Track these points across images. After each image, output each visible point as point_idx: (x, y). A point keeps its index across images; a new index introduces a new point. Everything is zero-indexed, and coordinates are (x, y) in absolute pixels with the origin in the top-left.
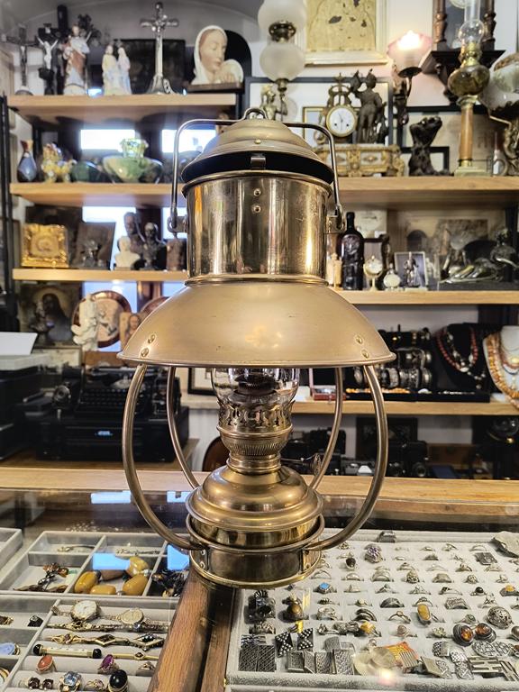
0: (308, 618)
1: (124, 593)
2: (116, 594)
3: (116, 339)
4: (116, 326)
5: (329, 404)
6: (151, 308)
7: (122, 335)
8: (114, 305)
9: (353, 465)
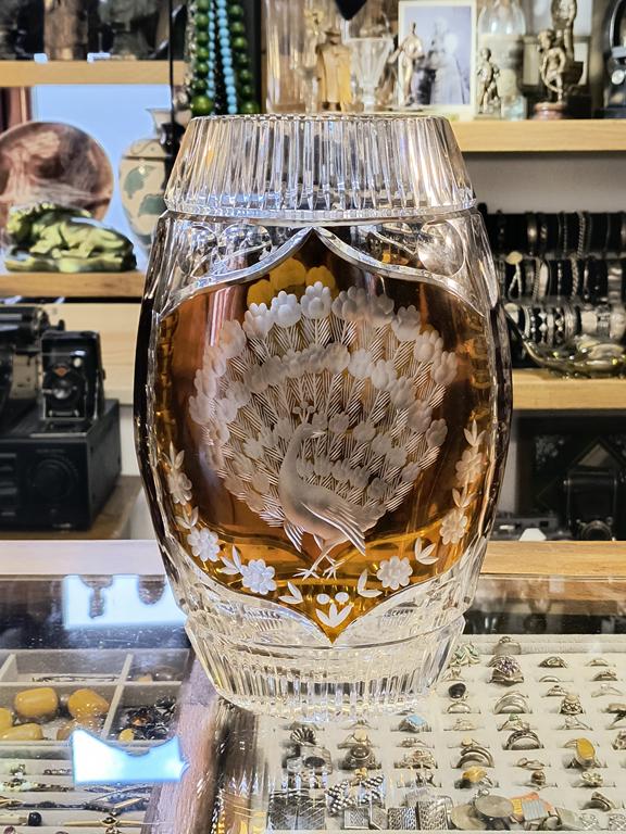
0: (380, 767)
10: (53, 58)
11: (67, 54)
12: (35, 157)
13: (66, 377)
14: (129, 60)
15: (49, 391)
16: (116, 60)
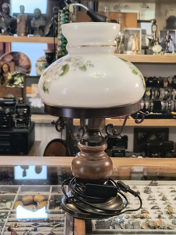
5: (120, 121)
6: (5, 59)
9: (133, 156)
10: (19, 35)
11: (23, 34)
15: (18, 119)
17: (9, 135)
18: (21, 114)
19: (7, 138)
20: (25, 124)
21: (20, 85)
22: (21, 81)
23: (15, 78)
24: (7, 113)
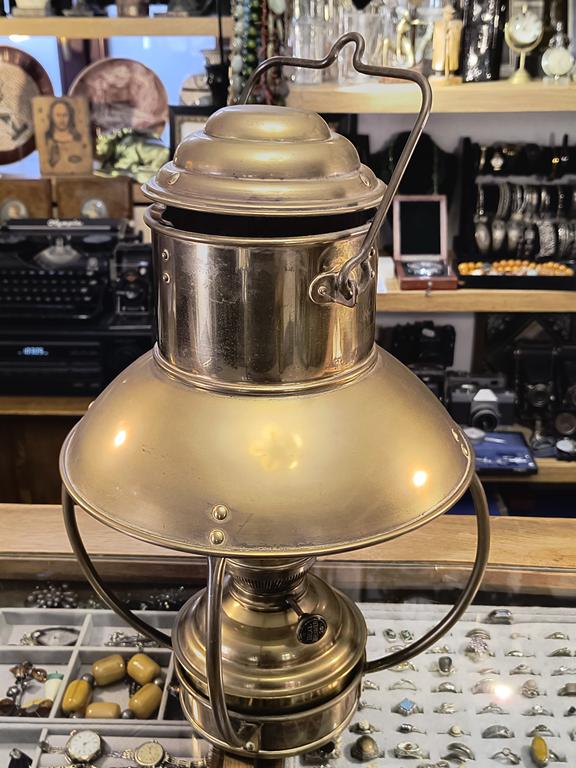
0: (382, 756)
1: (133, 715)
2: (120, 716)
3: (29, 147)
4: (25, 120)
5: (427, 296)
6: (89, 82)
7: (40, 140)
8: (17, 77)
9: (465, 386)
10: (122, 14)
11: (133, 11)
12: (112, 86)
13: (135, 282)
14: (182, 16)
15: (122, 293)
16: (172, 16)
17: (96, 344)
18: (131, 278)
19: (93, 353)
20: (143, 308)
21: (135, 169)
22: (136, 158)
23: (120, 149)
24: (90, 274)
